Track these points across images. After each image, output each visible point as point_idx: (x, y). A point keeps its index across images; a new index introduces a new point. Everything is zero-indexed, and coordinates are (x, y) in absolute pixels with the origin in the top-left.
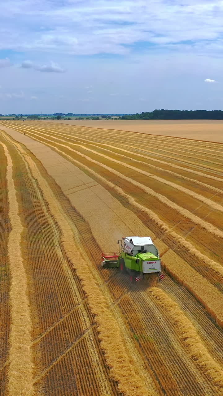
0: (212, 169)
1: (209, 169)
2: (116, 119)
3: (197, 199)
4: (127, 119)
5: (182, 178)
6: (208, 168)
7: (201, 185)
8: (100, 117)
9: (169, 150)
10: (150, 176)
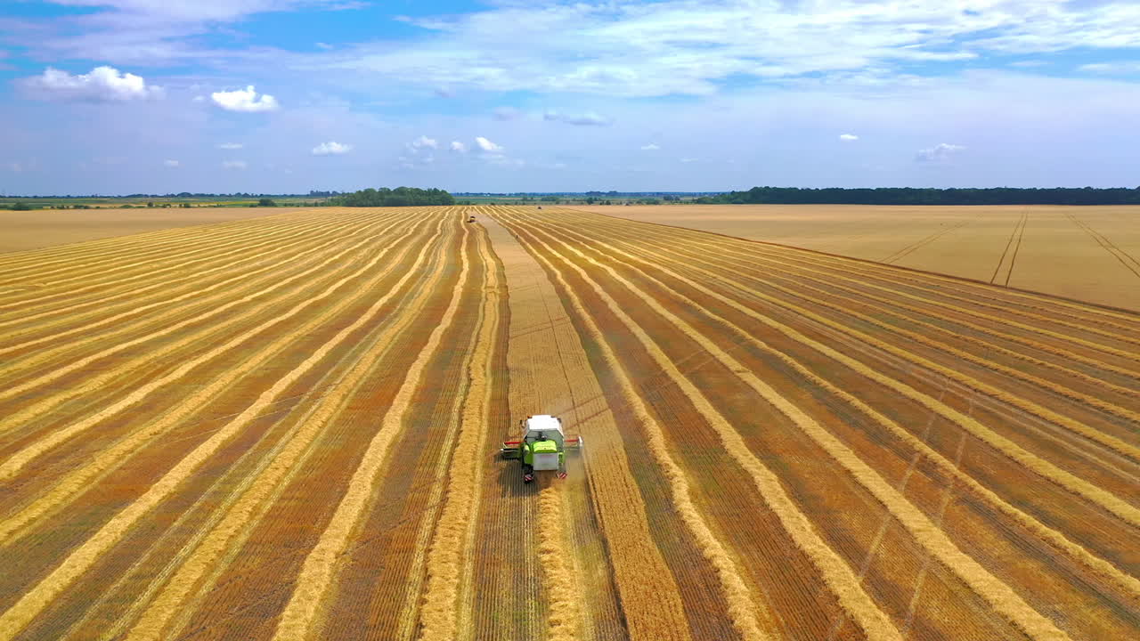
0: (881, 349)
1: (875, 346)
2: (687, 203)
3: (864, 487)
4: (705, 203)
5: (815, 381)
6: (871, 345)
7: (866, 414)
8: (660, 199)
9: (778, 282)
10: (739, 372)
